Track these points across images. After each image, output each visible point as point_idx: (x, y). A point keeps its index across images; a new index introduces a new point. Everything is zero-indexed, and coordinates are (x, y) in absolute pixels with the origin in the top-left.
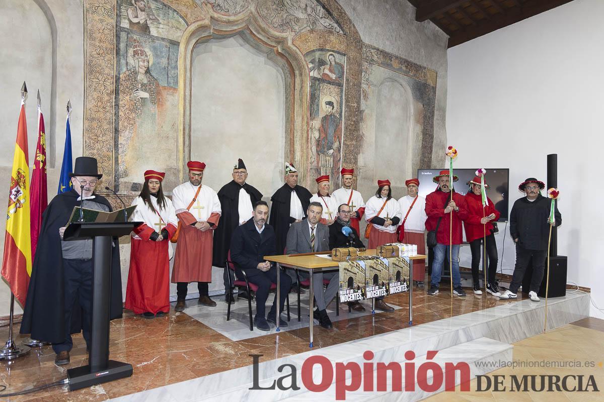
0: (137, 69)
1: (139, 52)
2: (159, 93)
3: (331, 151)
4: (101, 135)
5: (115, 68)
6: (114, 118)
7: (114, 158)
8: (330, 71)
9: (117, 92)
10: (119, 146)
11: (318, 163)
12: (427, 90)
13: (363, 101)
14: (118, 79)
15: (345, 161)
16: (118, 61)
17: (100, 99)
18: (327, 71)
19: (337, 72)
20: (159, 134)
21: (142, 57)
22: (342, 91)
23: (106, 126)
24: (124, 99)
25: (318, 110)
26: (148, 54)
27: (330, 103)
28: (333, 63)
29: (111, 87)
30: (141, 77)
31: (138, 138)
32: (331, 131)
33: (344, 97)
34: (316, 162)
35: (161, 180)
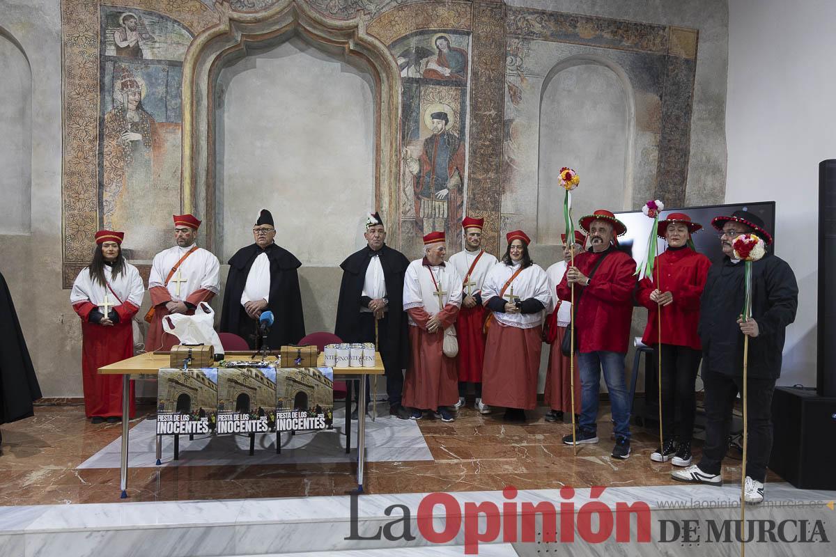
0: (126, 105)
1: (129, 83)
2: (154, 132)
3: (444, 192)
4: (83, 192)
5: (98, 108)
6: (97, 169)
7: (98, 219)
8: (440, 63)
9: (101, 137)
10: (104, 204)
11: (417, 212)
12: (671, 68)
13: (509, 105)
14: (102, 121)
15: (473, 206)
16: (103, 99)
17: (80, 148)
18: (433, 66)
19: (453, 64)
20: (155, 186)
21: (133, 89)
22: (464, 93)
23: (88, 181)
24: (110, 145)
25: (418, 128)
26: (140, 84)
27: (441, 116)
28: (445, 51)
29: (94, 132)
30: (132, 115)
31: (128, 192)
32: (442, 159)
33: (468, 103)
34: (413, 211)
35: (119, 243)
